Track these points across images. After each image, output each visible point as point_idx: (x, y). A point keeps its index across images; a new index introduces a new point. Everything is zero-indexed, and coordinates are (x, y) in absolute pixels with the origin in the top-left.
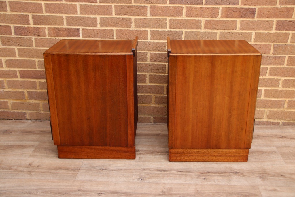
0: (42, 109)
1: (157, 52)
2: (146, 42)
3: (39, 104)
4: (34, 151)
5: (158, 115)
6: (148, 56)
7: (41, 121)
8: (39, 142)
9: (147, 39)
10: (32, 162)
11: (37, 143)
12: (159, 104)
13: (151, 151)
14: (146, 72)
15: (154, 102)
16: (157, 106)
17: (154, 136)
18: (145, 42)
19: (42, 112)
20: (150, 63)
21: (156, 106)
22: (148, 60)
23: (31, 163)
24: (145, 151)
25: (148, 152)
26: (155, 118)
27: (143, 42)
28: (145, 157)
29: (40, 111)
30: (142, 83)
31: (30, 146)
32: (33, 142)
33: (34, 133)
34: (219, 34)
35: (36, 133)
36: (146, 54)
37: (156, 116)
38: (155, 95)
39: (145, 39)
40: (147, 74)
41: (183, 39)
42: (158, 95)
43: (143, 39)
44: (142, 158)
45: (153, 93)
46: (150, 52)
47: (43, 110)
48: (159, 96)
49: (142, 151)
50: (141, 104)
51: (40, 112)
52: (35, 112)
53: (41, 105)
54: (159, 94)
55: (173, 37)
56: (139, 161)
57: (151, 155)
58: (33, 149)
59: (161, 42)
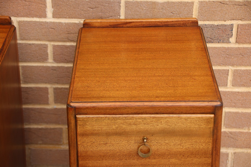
1: (68, 44)
2: (43, 22)
6: (50, 51)
9: (45, 16)
14: (46, 83)
18: (41, 23)
20: (55, 65)
22: (50, 59)
27: (35, 22)
30: (40, 104)
34: (198, 6)
36: (46, 47)
39: (40, 17)
40: (48, 86)
41: (122, 17)
43: (37, 16)
46: (53, 43)
50: (40, 144)
55: (100, 14)
59: (76, 23)
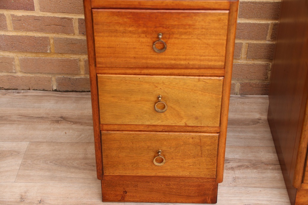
0: (18, 68)
3: (13, 59)
4: (22, 165)
5: (251, 80)
7: (18, 93)
8: (28, 143)
10: (25, 192)
11: (24, 146)
12: (254, 59)
13: (251, 160)
15: (246, 56)
16: (251, 62)
17: (248, 124)
19: (20, 74)
21: (248, 62)
23: (23, 194)
24: (240, 160)
25: (246, 164)
26: (243, 86)
28: (244, 175)
29: (15, 73)
31: (13, 153)
32: (14, 144)
33: (11, 121)
35: (15, 121)
37: (247, 81)
38: (247, 42)
42: (255, 42)
44: (238, 178)
45: (244, 39)
47: (21, 72)
48: (257, 44)
49: (234, 160)
51: (15, 75)
52: (6, 74)
53: (17, 62)
54: (256, 39)
56: (235, 186)
57: (255, 171)
58: (20, 162)
